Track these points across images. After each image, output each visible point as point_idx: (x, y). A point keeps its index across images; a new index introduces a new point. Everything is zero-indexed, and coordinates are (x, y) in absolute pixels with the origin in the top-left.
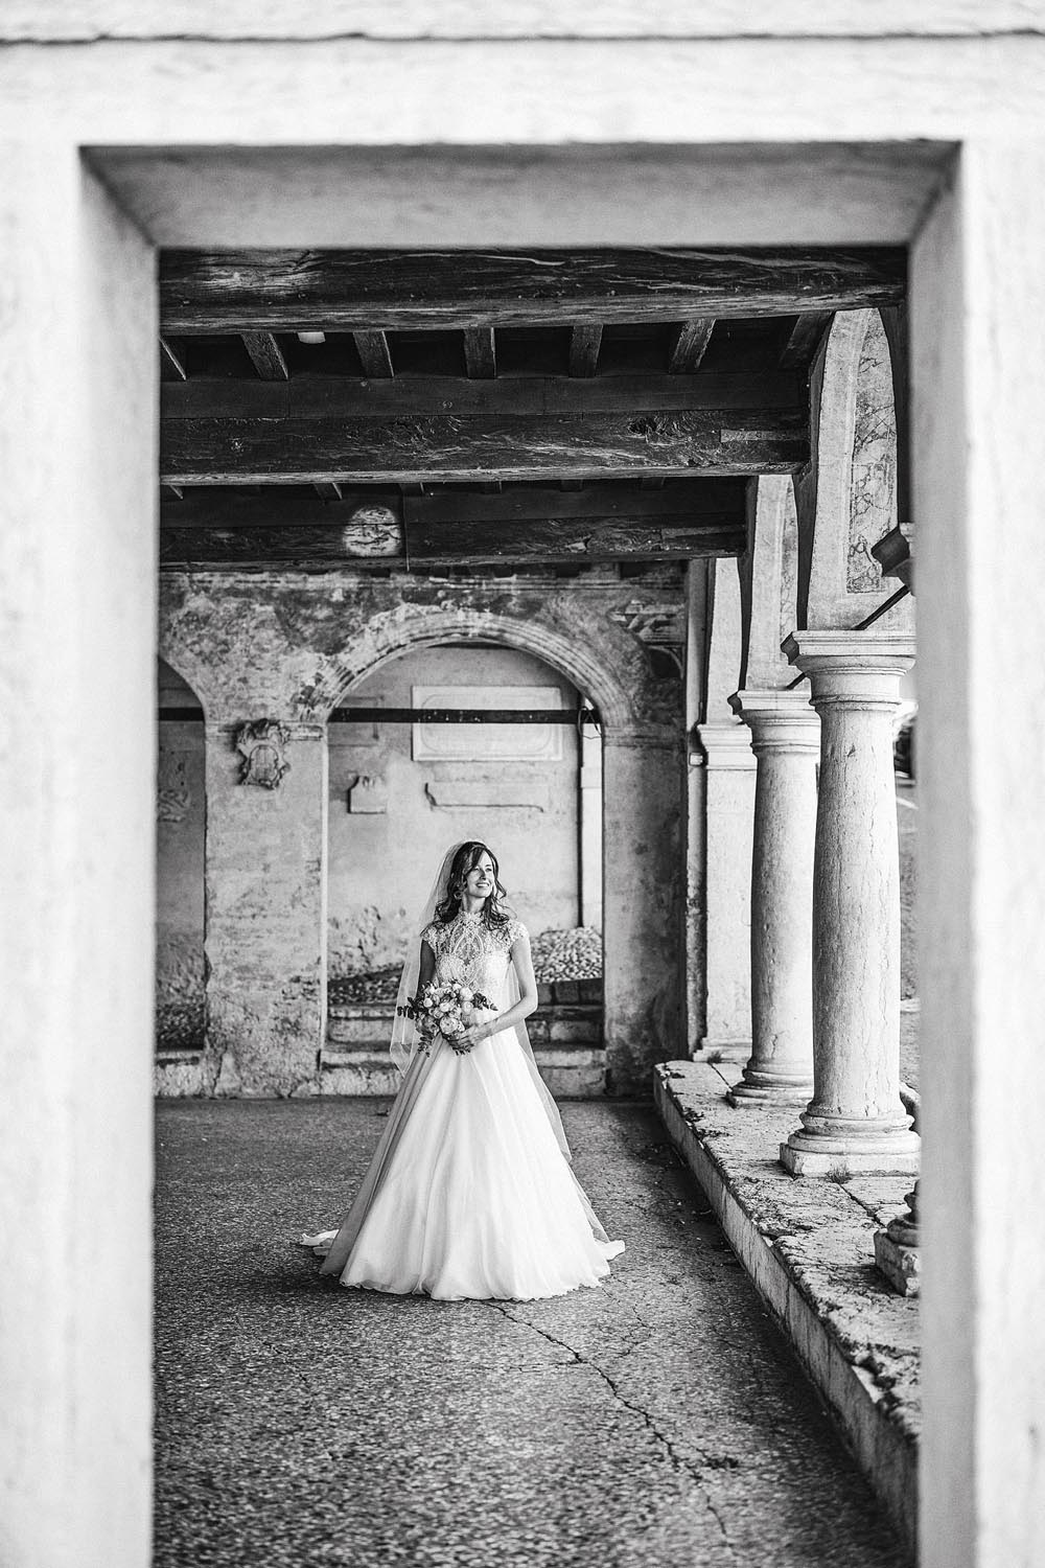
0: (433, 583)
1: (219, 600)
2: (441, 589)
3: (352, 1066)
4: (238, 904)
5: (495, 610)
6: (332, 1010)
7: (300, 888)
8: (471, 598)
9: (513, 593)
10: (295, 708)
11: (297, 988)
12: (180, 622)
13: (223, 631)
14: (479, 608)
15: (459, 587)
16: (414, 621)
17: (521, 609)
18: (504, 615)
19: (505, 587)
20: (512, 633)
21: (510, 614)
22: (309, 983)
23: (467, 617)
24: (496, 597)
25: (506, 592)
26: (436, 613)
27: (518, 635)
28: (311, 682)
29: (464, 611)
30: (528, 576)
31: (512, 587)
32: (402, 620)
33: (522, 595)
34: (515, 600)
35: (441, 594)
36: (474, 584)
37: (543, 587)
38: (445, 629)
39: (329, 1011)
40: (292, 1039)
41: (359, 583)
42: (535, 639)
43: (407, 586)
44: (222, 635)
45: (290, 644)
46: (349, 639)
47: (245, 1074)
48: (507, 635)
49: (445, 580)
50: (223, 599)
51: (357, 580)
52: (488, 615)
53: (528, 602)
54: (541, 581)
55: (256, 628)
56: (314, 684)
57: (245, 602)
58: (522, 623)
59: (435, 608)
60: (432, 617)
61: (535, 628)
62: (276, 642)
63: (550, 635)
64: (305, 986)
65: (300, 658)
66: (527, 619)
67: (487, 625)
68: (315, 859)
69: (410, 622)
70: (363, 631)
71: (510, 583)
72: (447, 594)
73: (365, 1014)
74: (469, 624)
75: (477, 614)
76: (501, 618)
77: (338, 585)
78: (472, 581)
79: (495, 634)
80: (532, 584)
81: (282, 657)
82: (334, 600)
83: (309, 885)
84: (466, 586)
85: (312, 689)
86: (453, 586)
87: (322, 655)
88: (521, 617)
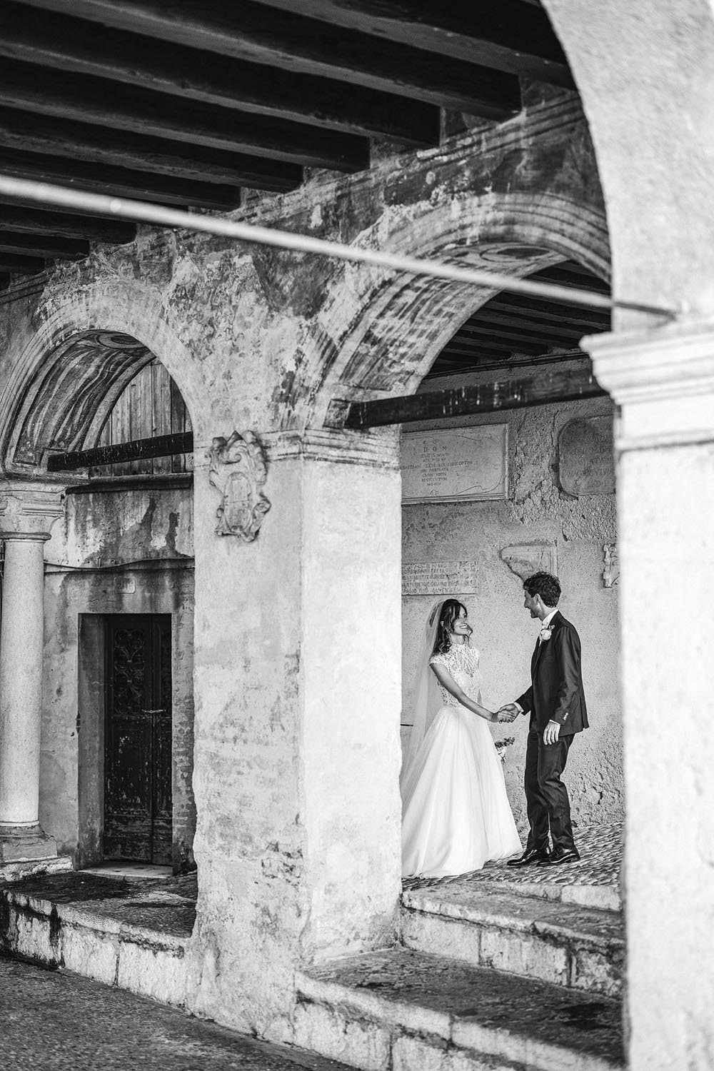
0: (423, 161)
1: (202, 260)
2: (430, 169)
3: (328, 1006)
4: (222, 720)
5: (499, 189)
6: (406, 895)
7: (279, 698)
8: (467, 173)
9: (523, 144)
10: (277, 409)
11: (276, 860)
12: (171, 302)
13: (208, 306)
14: (477, 188)
15: (453, 157)
16: (399, 235)
17: (535, 173)
18: (512, 191)
19: (511, 136)
20: (524, 223)
21: (521, 188)
22: (289, 855)
23: (463, 209)
24: (499, 160)
25: (513, 146)
26: (425, 213)
27: (533, 224)
28: (290, 366)
29: (460, 199)
30: (543, 104)
31: (522, 134)
32: (386, 237)
33: (534, 144)
34: (526, 157)
35: (430, 178)
36: (471, 146)
37: (566, 118)
38: (436, 238)
39: (401, 896)
40: (270, 942)
41: (337, 189)
42: (557, 225)
43: (389, 177)
44: (208, 313)
45: (270, 309)
46: (329, 286)
47: (225, 986)
48: (517, 228)
49: (435, 151)
50: (206, 258)
51: (333, 186)
52: (491, 198)
53: (545, 155)
54: (562, 108)
55: (238, 293)
56: (293, 369)
57: (225, 255)
58: (537, 197)
59: (424, 205)
60: (420, 222)
61: (557, 203)
62: (257, 309)
63: (577, 210)
64: (285, 858)
65: (279, 330)
66: (544, 189)
67: (490, 217)
68: (294, 652)
69: (394, 238)
70: (343, 268)
71: (517, 128)
72: (438, 175)
73: (443, 910)
74: (466, 221)
75: (476, 200)
76: (507, 198)
77: (315, 201)
78: (469, 141)
79: (500, 229)
80: (550, 117)
81: (263, 331)
82: (312, 226)
83: (289, 695)
84: (461, 154)
85: (291, 376)
86: (445, 159)
87: (302, 318)
88: (536, 187)
